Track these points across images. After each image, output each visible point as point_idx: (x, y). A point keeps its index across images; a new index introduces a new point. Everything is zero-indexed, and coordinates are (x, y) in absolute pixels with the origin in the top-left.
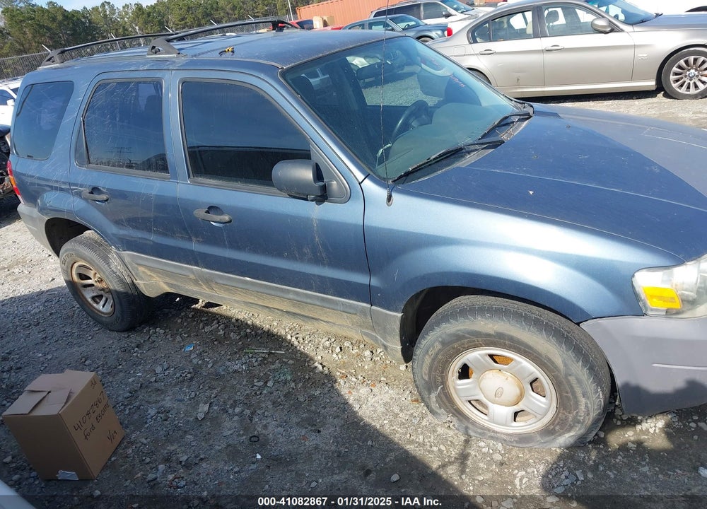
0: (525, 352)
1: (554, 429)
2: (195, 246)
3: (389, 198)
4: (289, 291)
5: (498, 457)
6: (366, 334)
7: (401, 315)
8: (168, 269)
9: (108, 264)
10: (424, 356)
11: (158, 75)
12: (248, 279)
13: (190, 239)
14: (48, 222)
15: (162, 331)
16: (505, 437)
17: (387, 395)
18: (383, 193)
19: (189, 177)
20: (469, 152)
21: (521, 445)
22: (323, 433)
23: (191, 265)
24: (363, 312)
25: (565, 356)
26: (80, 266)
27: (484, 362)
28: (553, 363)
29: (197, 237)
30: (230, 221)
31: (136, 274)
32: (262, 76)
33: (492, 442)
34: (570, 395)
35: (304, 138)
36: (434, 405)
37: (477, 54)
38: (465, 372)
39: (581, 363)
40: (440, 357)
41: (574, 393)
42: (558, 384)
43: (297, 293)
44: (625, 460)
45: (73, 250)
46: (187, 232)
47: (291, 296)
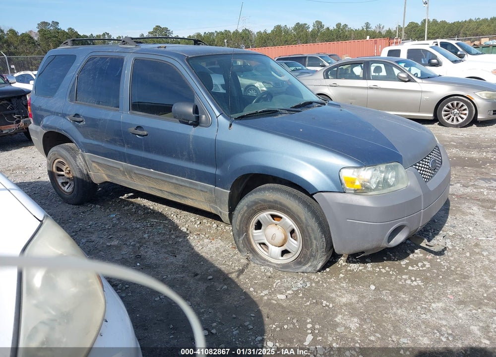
0: (287, 212)
1: (300, 261)
2: (126, 150)
3: (231, 125)
4: (173, 178)
5: (269, 274)
6: (212, 207)
7: (229, 191)
8: (109, 164)
9: (75, 161)
10: (238, 214)
11: (123, 55)
12: (152, 170)
13: (124, 146)
14: (45, 134)
15: (99, 206)
16: (275, 265)
17: (219, 244)
18: (227, 123)
19: (129, 110)
20: (281, 114)
21: (283, 270)
22: (177, 257)
23: (122, 161)
24: (211, 190)
25: (306, 215)
26: (59, 162)
27: (269, 220)
28: (300, 218)
29: (127, 145)
30: (147, 135)
31: (91, 167)
32: (176, 59)
33: (267, 267)
34: (308, 238)
35: (193, 92)
36: (241, 246)
37: (328, 86)
38: (259, 226)
39: (314, 220)
40: (246, 215)
41: (310, 237)
42: (303, 232)
43: (177, 179)
44: (335, 281)
45: (57, 151)
46: (123, 142)
47: (174, 181)
